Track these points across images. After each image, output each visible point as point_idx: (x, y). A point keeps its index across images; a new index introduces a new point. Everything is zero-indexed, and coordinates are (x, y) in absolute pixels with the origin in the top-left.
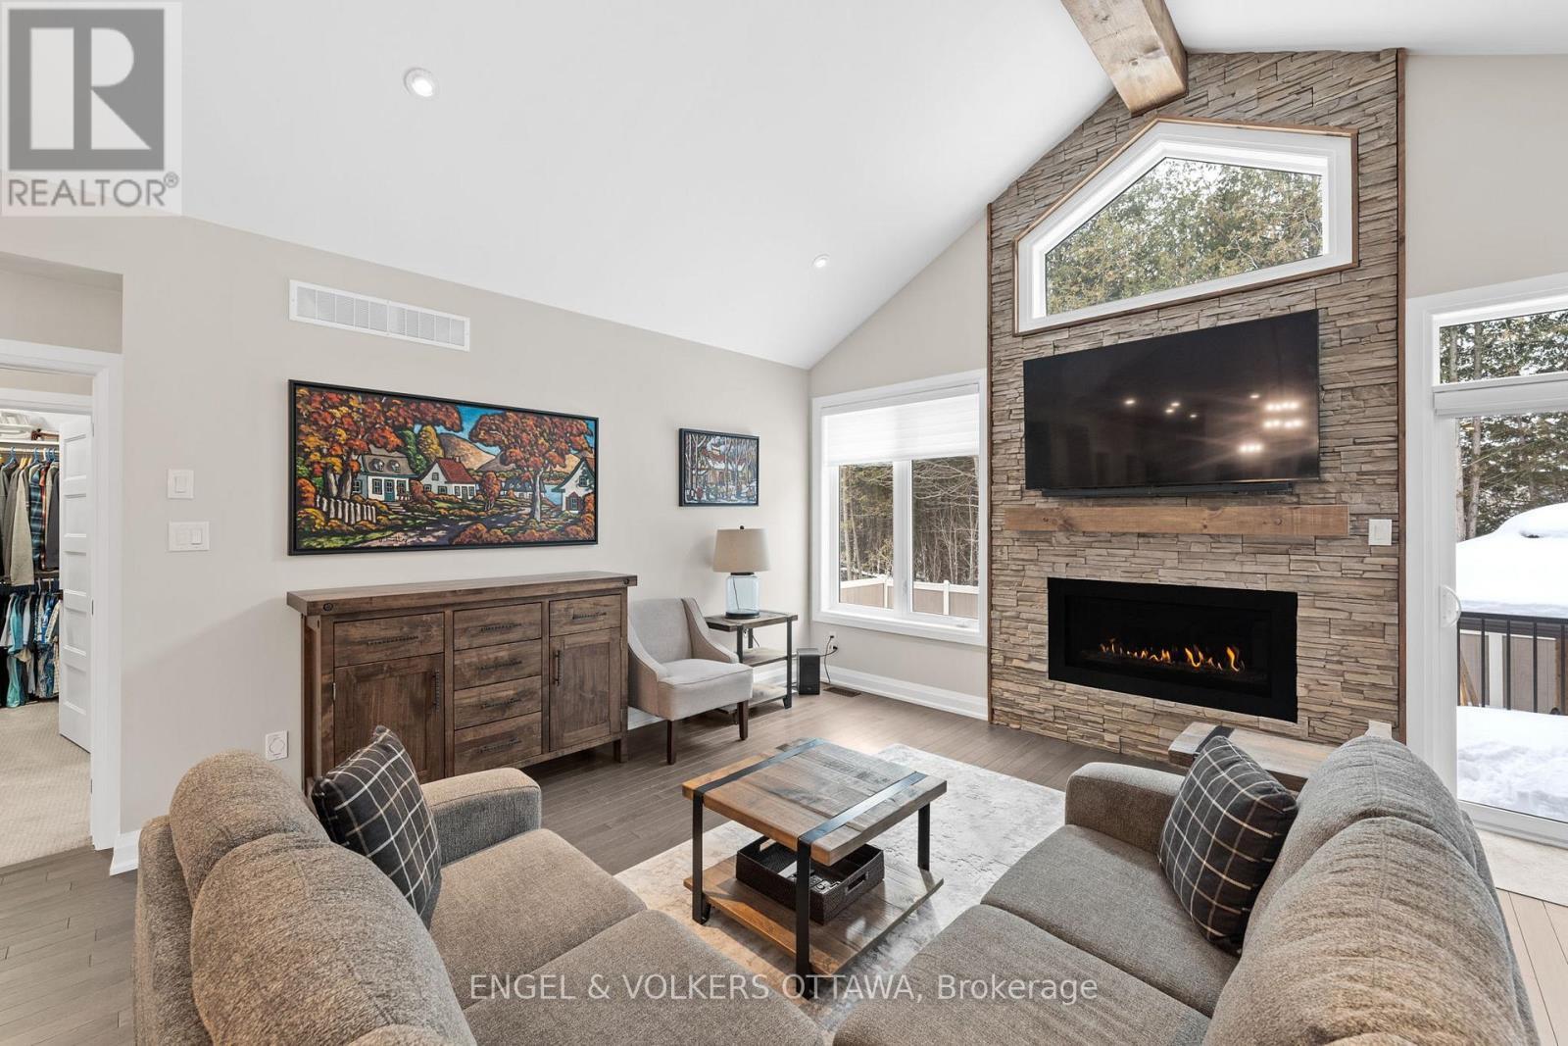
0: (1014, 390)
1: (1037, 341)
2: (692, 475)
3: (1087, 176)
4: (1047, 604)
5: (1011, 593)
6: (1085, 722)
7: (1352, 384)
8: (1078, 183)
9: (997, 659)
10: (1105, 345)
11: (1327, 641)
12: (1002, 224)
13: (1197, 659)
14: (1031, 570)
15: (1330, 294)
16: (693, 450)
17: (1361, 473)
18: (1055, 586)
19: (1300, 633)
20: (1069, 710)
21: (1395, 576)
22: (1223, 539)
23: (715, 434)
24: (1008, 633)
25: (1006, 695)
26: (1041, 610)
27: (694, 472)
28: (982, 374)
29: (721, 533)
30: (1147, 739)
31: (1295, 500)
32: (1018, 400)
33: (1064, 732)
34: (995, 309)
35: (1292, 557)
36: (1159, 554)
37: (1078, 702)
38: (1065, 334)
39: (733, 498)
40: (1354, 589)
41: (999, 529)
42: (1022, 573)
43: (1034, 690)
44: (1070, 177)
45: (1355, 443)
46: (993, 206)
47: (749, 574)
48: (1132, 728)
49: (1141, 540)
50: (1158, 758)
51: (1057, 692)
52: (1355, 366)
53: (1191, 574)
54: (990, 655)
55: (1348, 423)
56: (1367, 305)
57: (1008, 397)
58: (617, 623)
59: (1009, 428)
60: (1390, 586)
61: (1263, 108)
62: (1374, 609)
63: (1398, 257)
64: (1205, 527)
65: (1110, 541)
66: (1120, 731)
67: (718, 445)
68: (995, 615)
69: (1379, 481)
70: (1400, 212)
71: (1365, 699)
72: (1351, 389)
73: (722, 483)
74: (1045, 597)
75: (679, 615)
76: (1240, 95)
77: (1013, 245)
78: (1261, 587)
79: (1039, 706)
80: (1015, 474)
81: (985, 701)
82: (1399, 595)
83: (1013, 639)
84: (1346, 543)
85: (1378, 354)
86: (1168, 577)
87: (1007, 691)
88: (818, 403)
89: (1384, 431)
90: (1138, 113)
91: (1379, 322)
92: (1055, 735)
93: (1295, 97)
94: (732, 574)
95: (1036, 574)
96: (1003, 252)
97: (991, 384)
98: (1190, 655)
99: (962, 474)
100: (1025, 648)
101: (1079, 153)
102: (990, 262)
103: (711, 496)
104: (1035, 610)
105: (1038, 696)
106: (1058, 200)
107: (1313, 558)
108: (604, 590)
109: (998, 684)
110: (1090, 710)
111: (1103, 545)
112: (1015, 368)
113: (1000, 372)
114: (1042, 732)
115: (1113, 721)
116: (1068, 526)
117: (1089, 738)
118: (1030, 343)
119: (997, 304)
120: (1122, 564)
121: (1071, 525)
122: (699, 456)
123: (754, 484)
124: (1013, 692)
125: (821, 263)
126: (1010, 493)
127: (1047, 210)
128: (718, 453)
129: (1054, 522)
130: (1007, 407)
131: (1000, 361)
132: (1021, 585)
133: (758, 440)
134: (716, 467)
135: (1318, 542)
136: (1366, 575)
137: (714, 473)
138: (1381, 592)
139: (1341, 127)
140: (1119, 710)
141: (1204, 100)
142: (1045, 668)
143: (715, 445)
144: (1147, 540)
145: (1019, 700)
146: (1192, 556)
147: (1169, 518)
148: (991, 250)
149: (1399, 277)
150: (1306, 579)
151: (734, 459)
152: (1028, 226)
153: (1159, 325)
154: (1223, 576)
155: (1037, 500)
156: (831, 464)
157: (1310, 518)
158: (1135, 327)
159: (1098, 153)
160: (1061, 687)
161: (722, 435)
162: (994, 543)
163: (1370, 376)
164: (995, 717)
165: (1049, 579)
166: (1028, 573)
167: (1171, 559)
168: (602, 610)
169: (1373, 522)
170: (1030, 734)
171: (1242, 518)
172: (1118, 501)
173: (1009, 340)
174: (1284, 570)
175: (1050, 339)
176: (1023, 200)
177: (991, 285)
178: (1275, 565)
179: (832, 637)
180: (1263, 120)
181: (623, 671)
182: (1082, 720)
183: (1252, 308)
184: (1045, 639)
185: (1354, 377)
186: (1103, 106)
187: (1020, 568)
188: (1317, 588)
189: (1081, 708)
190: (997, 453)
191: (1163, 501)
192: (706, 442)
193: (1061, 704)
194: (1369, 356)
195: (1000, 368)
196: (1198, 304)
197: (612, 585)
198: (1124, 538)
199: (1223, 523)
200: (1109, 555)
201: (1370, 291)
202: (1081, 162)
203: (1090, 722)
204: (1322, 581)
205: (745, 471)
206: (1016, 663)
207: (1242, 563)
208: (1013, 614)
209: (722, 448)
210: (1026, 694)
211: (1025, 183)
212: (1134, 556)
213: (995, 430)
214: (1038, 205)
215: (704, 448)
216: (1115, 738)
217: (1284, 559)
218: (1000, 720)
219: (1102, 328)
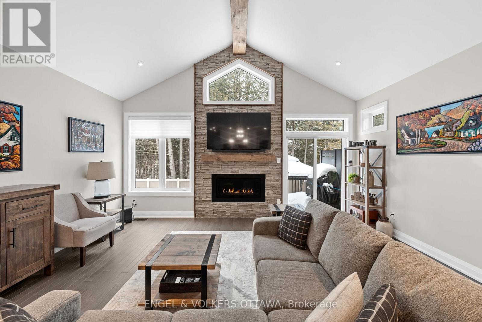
0: (203, 121)
1: (209, 108)
2: (75, 138)
3: (223, 66)
4: (211, 181)
5: (201, 179)
6: (221, 212)
7: (275, 130)
8: (220, 67)
9: (197, 199)
10: (227, 112)
11: (270, 184)
12: (199, 71)
13: (244, 191)
14: (207, 172)
15: (271, 110)
16: (75, 128)
17: (276, 148)
18: (214, 176)
19: (266, 182)
20: (217, 209)
21: (281, 169)
22: (252, 162)
23: (86, 122)
24: (200, 191)
25: (200, 209)
26: (210, 183)
27: (76, 137)
28: (192, 114)
29: (90, 163)
30: (236, 213)
31: (265, 153)
32: (203, 124)
33: (216, 216)
34: (197, 96)
35: (265, 166)
36: (239, 167)
37: (220, 207)
38: (216, 107)
39: (93, 149)
40: (275, 172)
41: (198, 161)
42: (204, 173)
43: (208, 206)
44: (218, 64)
45: (275, 142)
46: (196, 65)
47: (106, 180)
48: (233, 211)
49: (235, 163)
50: (239, 217)
51: (214, 205)
52: (275, 126)
53: (245, 171)
54: (195, 198)
55: (274, 138)
56: (277, 113)
57: (200, 122)
58: (49, 209)
59: (201, 131)
60: (280, 171)
61: (260, 65)
62: (278, 176)
63: (282, 105)
64: (250, 160)
65: (228, 164)
66: (230, 212)
67: (87, 126)
68: (197, 186)
69: (279, 150)
70: (282, 95)
71: (277, 195)
72: (274, 130)
73: (89, 143)
74: (211, 179)
75: (72, 201)
76: (256, 60)
77: (202, 78)
78: (259, 173)
79: (209, 210)
80: (202, 145)
81: (194, 212)
82: (281, 173)
83: (202, 193)
84: (274, 163)
85: (278, 124)
86: (241, 172)
87: (200, 208)
88: (126, 114)
89: (279, 140)
90: (235, 54)
91: (279, 117)
92: (214, 217)
93: (265, 65)
94: (97, 180)
95: (209, 173)
96: (199, 79)
97: (195, 118)
98: (243, 190)
99: (153, 143)
100: (205, 195)
101: (220, 59)
102: (195, 81)
103: (84, 148)
104: (208, 183)
105: (209, 208)
106: (215, 70)
107: (268, 166)
108: (41, 193)
109: (197, 206)
110: (223, 208)
111: (226, 164)
112: (202, 114)
113: (198, 114)
114: (210, 217)
115: (228, 210)
116: (219, 160)
117: (222, 216)
118: (206, 108)
119: (197, 94)
120: (231, 169)
121: (220, 159)
122: (78, 130)
123: (102, 144)
124: (202, 208)
125: (141, 64)
126: (201, 150)
127: (212, 71)
128: (87, 130)
129: (215, 159)
130: (200, 125)
131: (198, 111)
132: (204, 177)
133: (104, 126)
134: (86, 135)
135: (269, 163)
136: (277, 169)
137: (85, 139)
138: (279, 173)
139: (273, 75)
140: (230, 207)
141: (249, 58)
142: (211, 199)
143: (86, 126)
144: (236, 163)
145: (204, 210)
146: (246, 167)
147: (243, 158)
148: (195, 78)
149: (282, 109)
150: (267, 171)
151: (94, 133)
152: (206, 74)
153: (239, 110)
154: (252, 171)
155: (209, 153)
156: (132, 138)
157: (269, 157)
158: (234, 109)
159: (225, 61)
160: (215, 204)
161: (89, 122)
162: (196, 165)
163: (277, 128)
164: (196, 216)
165: (212, 174)
166: (206, 173)
167: (242, 167)
168: (40, 203)
169: (278, 158)
170: (207, 218)
171: (258, 158)
172: (229, 153)
173: (201, 105)
174: (263, 169)
175: (212, 108)
176: (205, 66)
177: (195, 88)
178: (262, 168)
179: (134, 201)
180: (260, 67)
181: (52, 230)
182: (221, 211)
183: (258, 110)
184: (211, 191)
185: (275, 128)
186: (226, 49)
187: (204, 172)
188: (269, 173)
189: (220, 208)
190: (197, 138)
191: (240, 153)
192: (82, 124)
193: (215, 208)
194: (277, 124)
195: (198, 113)
196: (247, 106)
197: (47, 190)
198: (231, 163)
199: (254, 159)
200: (228, 167)
201: (278, 111)
202: (221, 62)
203: (223, 211)
204: (270, 171)
205: (98, 138)
206: (203, 199)
207: (256, 168)
208: (202, 185)
209: (89, 128)
210: (206, 207)
211: (205, 62)
212: (233, 167)
213: (196, 131)
214: (209, 69)
215: (80, 127)
216: (229, 214)
217: (263, 166)
218: (198, 217)
219: (226, 108)
